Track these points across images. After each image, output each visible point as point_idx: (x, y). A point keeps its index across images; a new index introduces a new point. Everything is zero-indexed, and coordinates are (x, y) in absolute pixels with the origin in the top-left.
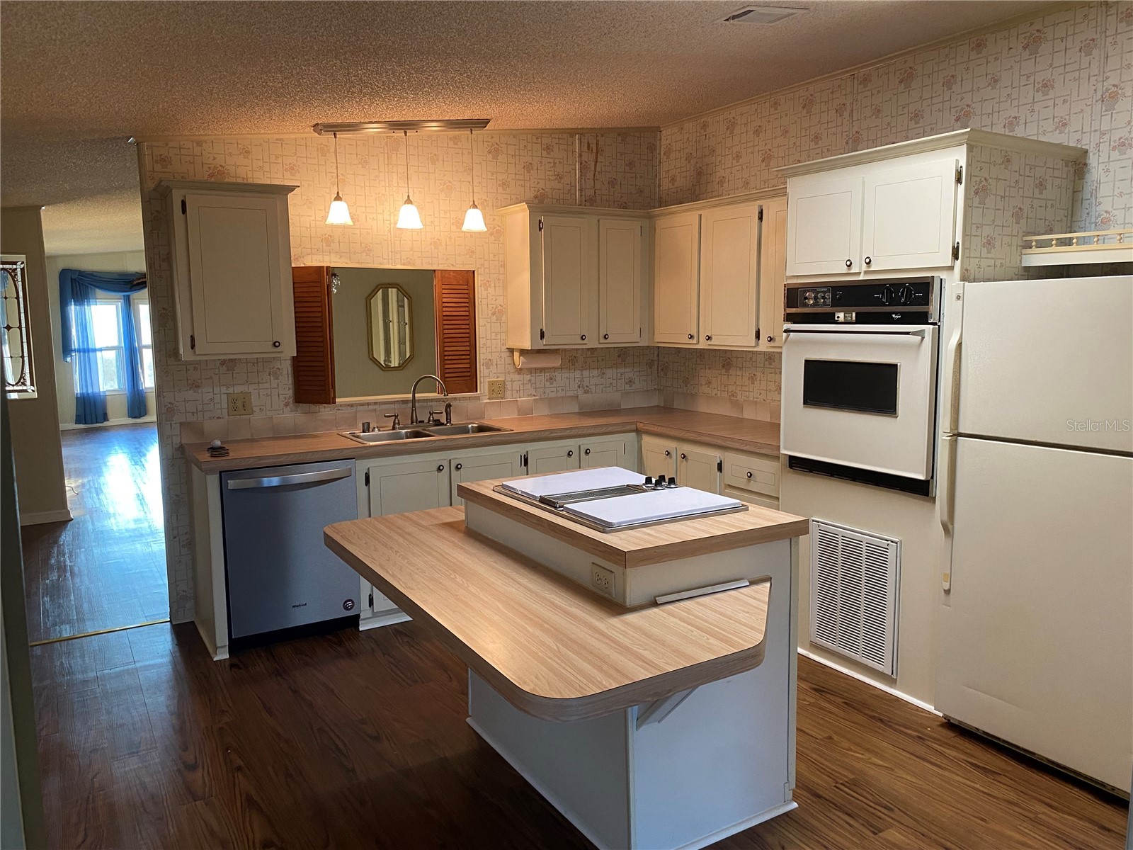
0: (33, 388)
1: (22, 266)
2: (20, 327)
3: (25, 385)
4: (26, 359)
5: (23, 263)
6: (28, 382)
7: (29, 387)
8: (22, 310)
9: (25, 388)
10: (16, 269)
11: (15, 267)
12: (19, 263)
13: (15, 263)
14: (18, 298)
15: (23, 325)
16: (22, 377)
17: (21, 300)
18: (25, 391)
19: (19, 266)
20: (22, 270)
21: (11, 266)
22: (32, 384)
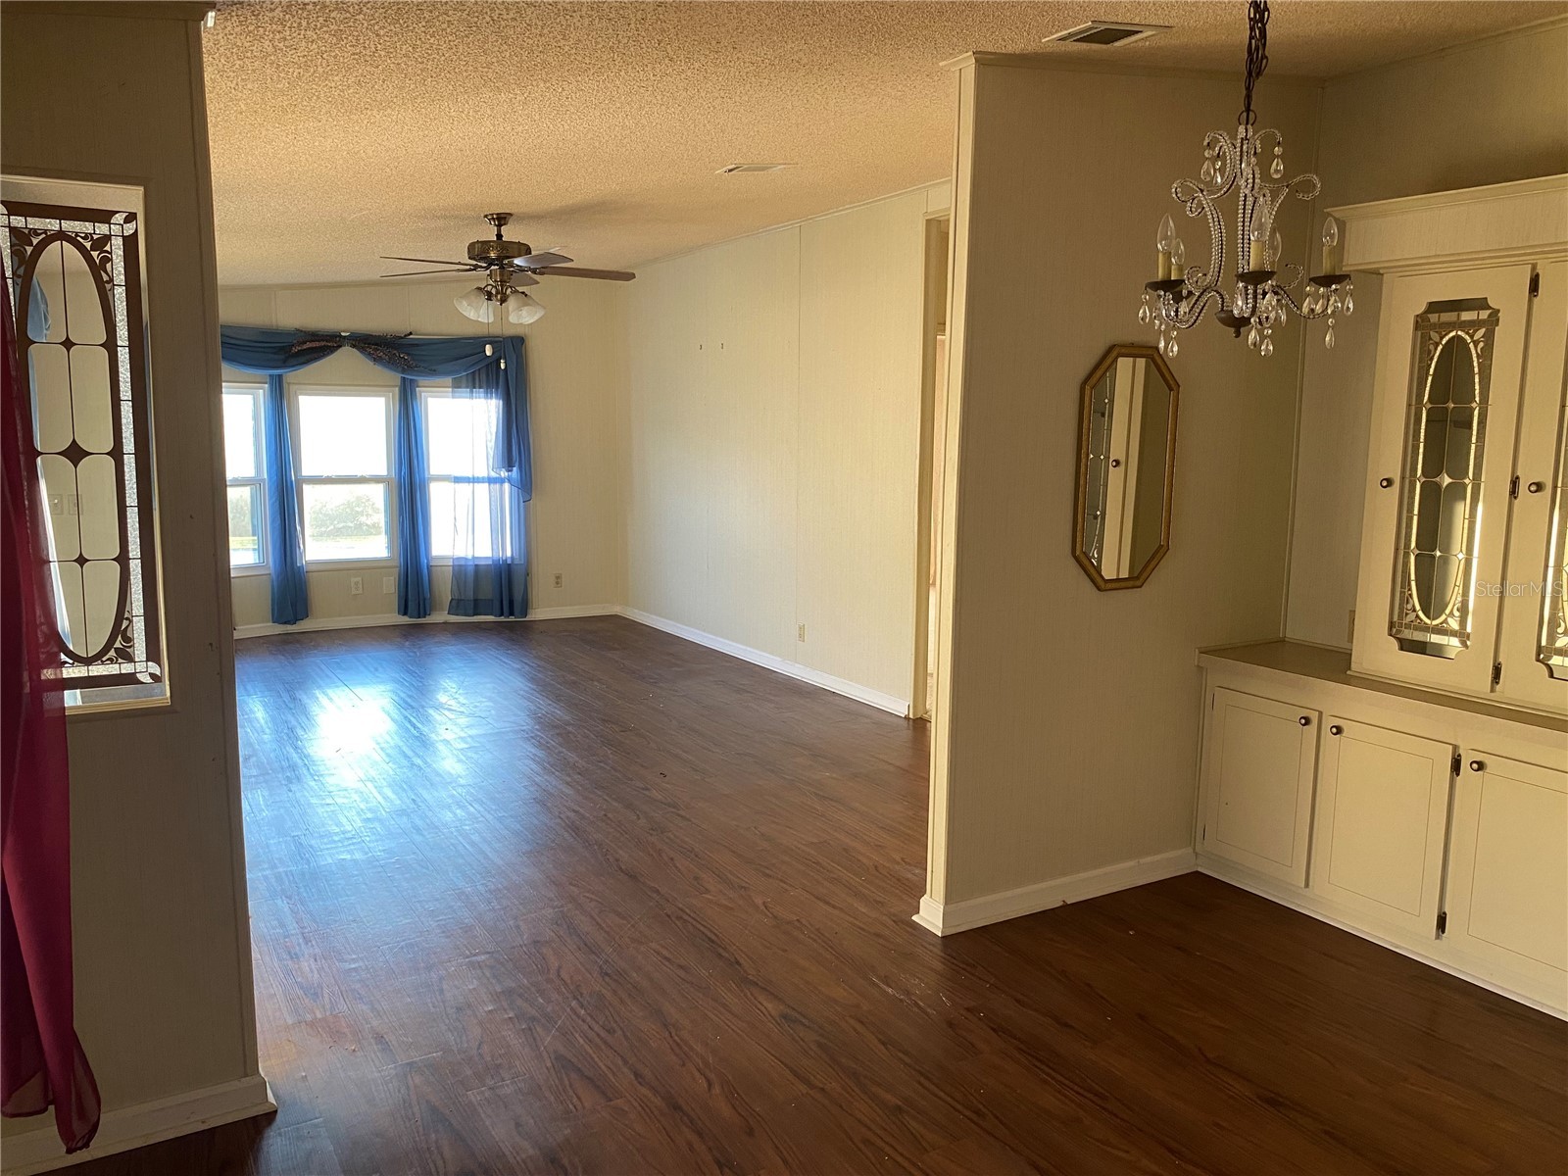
0: (154, 668)
1: (129, 229)
2: (117, 453)
3: (130, 659)
4: (135, 567)
5: (131, 217)
6: (140, 649)
7: (142, 667)
8: (126, 391)
9: (127, 668)
10: (107, 238)
11: (102, 229)
12: (119, 218)
13: (105, 216)
14: (110, 345)
15: (129, 445)
16: (118, 630)
17: (130, 462)
18: (130, 679)
19: (117, 228)
20: (130, 242)
21: (87, 227)
22: (153, 655)
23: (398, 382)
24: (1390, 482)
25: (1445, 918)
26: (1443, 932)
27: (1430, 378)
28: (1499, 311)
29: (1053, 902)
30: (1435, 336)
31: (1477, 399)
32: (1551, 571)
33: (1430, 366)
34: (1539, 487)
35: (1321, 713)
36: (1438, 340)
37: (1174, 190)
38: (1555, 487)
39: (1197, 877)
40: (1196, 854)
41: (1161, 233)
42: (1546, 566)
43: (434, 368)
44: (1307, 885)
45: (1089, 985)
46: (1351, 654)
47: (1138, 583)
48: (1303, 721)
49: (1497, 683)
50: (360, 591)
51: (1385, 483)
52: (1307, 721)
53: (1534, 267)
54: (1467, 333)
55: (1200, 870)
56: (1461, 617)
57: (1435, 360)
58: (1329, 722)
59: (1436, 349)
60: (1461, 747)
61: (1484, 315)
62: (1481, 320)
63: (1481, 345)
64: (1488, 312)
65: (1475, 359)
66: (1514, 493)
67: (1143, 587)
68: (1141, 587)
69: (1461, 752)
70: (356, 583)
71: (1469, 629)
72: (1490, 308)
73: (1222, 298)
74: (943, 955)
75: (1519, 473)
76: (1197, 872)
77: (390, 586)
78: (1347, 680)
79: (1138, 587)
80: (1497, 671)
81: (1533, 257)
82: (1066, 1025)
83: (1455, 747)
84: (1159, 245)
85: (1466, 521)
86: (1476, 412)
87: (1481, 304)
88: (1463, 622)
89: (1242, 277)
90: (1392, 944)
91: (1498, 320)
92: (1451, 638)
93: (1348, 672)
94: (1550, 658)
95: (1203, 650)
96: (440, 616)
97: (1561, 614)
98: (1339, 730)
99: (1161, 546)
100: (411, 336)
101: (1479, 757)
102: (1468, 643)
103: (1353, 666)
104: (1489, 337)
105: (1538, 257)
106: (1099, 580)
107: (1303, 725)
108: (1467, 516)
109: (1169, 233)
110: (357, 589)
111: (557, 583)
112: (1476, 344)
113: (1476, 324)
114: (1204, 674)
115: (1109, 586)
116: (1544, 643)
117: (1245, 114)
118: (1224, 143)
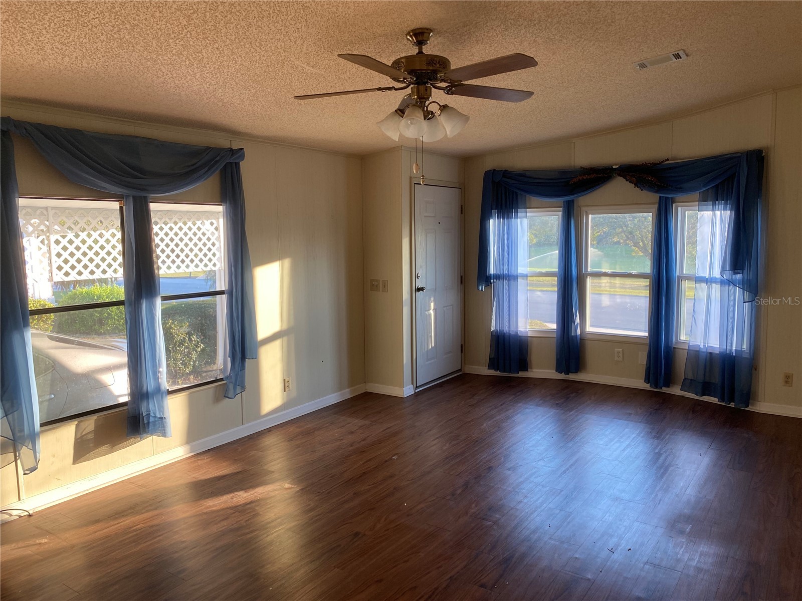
23: (657, 200)
43: (679, 186)
50: (621, 359)
70: (619, 353)
77: (642, 358)
96: (676, 390)
100: (667, 162)
110: (619, 357)
111: (787, 382)
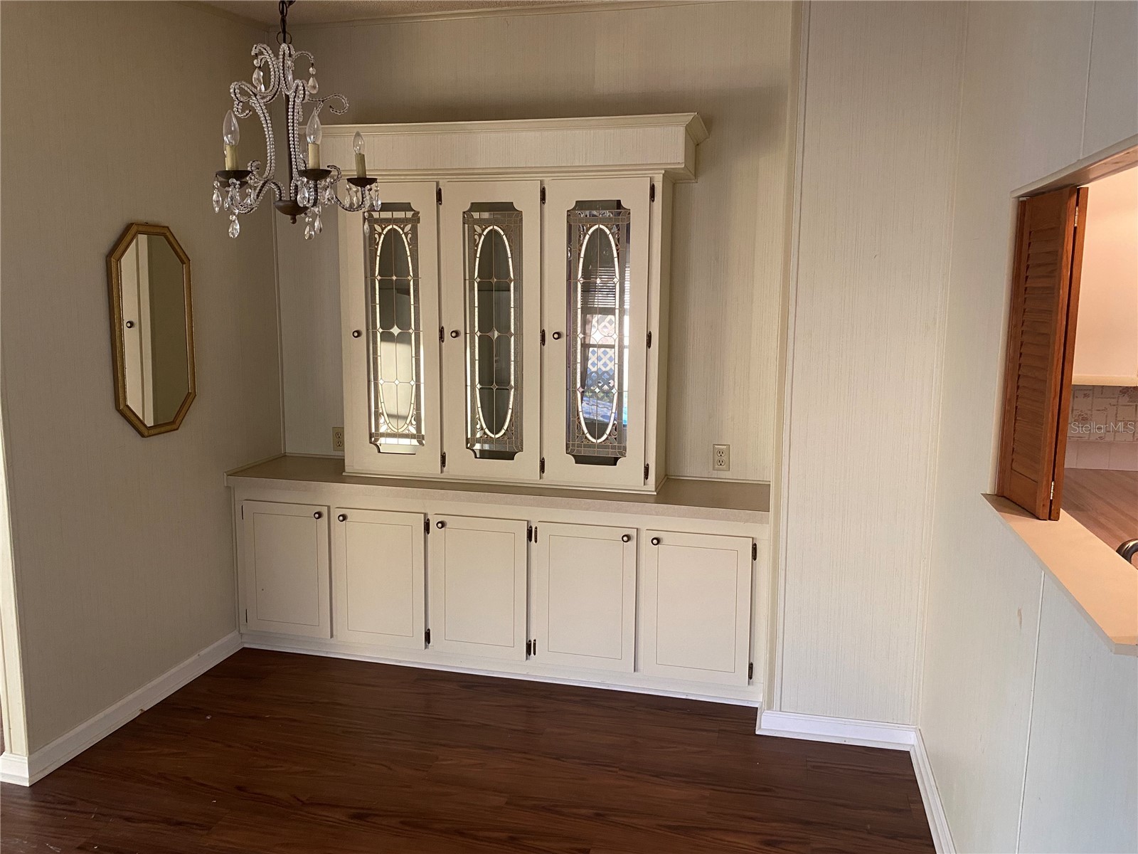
24: (359, 333)
25: (429, 633)
26: (429, 643)
27: (378, 258)
28: (418, 213)
29: (133, 714)
30: (378, 228)
31: (411, 274)
32: (469, 388)
33: (377, 249)
34: (457, 333)
35: (329, 507)
36: (381, 231)
37: (232, 90)
38: (466, 333)
39: (244, 651)
40: (242, 635)
41: (226, 126)
42: (466, 386)
44: (332, 636)
45: (187, 779)
46: (344, 460)
47: (175, 426)
48: (317, 516)
49: (444, 466)
51: (356, 334)
52: (320, 515)
53: (438, 183)
54: (400, 227)
55: (247, 646)
56: (417, 424)
57: (380, 245)
58: (336, 513)
59: (380, 238)
60: (429, 513)
61: (409, 214)
62: (407, 219)
63: (410, 236)
64: (413, 212)
65: (407, 245)
66: (441, 338)
67: (180, 429)
68: (177, 429)
69: (429, 517)
71: (423, 433)
72: (413, 210)
73: (279, 189)
74: (34, 803)
75: (443, 325)
76: (244, 648)
78: (343, 480)
79: (174, 430)
80: (443, 458)
81: (436, 177)
82: (180, 824)
83: (425, 515)
84: (225, 138)
85: (414, 359)
86: (412, 283)
87: (406, 207)
88: (418, 428)
89: (306, 173)
90: (396, 661)
91: (419, 218)
92: (412, 440)
93: (344, 474)
94: (474, 445)
95: (229, 473)
97: (478, 416)
98: (345, 517)
99: (189, 394)
101: (441, 518)
102: (424, 442)
103: (347, 469)
104: (414, 231)
105: (439, 177)
106: (142, 428)
107: (318, 518)
108: (414, 355)
109: (233, 129)
112: (406, 235)
113: (403, 222)
114: (232, 491)
115: (152, 432)
116: (469, 436)
117: (282, 35)
118: (268, 56)
